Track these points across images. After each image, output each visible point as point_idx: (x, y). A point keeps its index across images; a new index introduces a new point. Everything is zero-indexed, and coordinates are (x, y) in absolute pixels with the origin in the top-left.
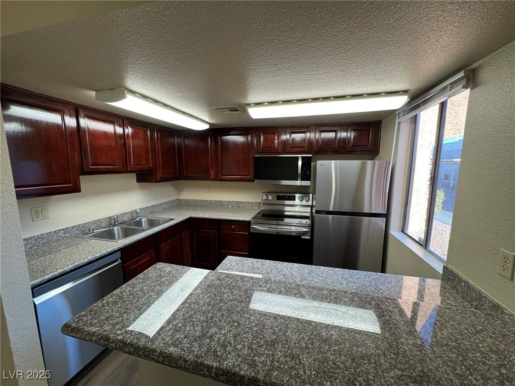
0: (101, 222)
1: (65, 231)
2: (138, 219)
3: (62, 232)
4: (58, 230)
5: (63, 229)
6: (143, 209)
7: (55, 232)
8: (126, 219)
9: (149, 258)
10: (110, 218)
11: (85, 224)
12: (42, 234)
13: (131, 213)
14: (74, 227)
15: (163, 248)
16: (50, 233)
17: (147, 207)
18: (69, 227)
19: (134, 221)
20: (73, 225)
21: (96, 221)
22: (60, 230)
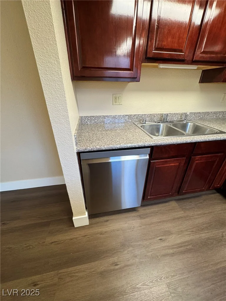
0: (154, 116)
1: (129, 117)
2: (185, 122)
3: (127, 117)
4: (125, 115)
5: (128, 115)
6: (195, 113)
7: (123, 116)
8: (175, 119)
9: (177, 164)
10: (162, 115)
11: (143, 115)
12: (116, 115)
13: (182, 114)
14: (135, 115)
15: (197, 160)
16: (120, 115)
17: (200, 113)
18: (132, 115)
19: (181, 123)
20: (134, 114)
21: (151, 115)
22: (126, 115)
